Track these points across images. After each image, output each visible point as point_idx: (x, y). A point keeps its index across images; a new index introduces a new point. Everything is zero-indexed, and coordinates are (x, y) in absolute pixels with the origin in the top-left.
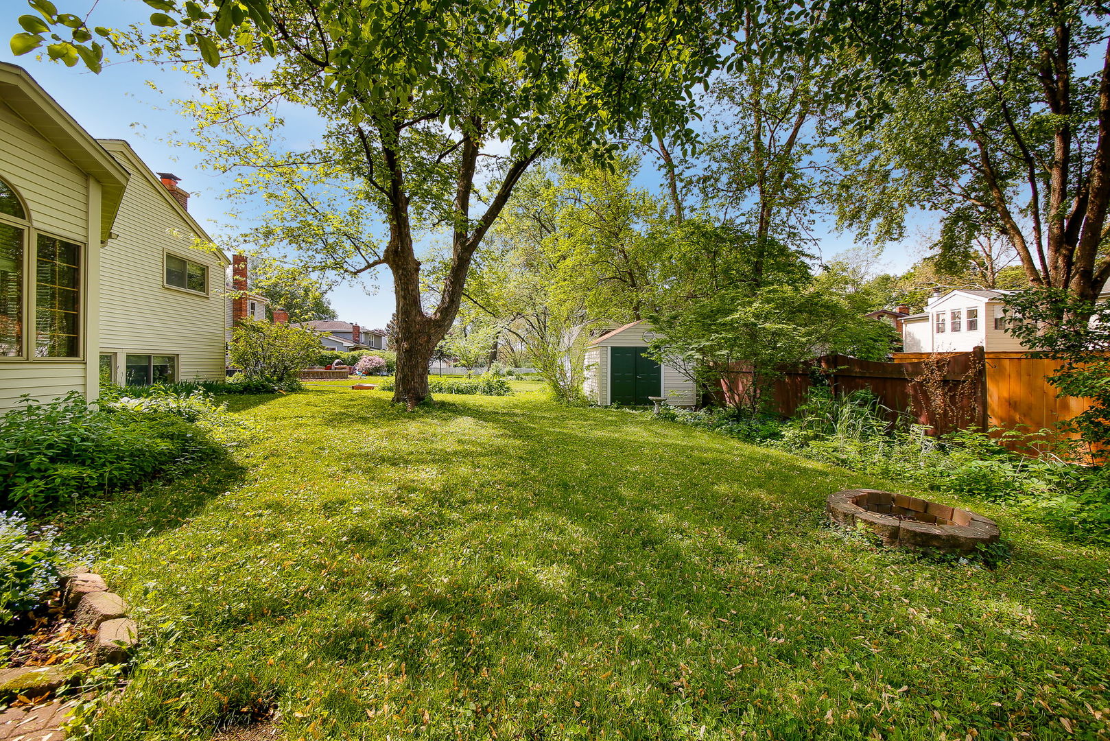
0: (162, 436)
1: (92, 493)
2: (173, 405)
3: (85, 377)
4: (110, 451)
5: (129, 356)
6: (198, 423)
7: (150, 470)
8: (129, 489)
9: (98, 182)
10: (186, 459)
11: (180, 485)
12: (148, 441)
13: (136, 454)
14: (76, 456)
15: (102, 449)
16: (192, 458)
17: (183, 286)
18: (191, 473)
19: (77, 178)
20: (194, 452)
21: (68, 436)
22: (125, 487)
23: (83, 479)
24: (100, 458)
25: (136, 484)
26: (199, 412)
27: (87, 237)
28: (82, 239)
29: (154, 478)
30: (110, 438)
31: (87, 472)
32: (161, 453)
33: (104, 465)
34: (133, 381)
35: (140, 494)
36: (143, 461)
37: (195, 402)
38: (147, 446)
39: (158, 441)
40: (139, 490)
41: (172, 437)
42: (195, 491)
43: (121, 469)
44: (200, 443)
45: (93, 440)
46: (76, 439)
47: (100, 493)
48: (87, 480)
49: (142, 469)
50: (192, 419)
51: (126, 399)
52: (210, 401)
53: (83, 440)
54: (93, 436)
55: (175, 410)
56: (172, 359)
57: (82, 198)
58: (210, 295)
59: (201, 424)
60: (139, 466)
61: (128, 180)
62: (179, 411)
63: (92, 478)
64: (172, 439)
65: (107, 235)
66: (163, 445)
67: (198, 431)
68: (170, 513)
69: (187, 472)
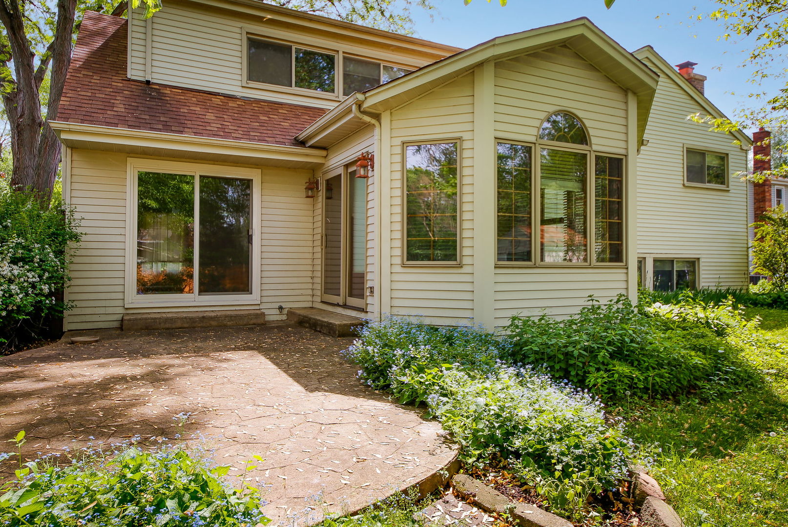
0: (694, 348)
1: (639, 394)
2: (701, 314)
3: (627, 281)
4: (652, 356)
5: (656, 261)
6: (729, 339)
7: (685, 383)
8: (668, 399)
9: (635, 93)
10: (720, 379)
11: (716, 407)
12: (683, 352)
13: (674, 364)
14: (627, 355)
15: (645, 352)
16: (726, 380)
17: (703, 182)
18: (725, 397)
19: (617, 96)
20: (727, 373)
21: (621, 335)
22: (665, 396)
23: (633, 379)
24: (645, 362)
25: (674, 395)
26: (728, 325)
27: (627, 149)
28: (623, 152)
29: (689, 393)
30: (651, 344)
31: (636, 373)
32: (695, 367)
33: (647, 369)
34: (659, 287)
35: (678, 407)
36: (680, 373)
37: (723, 314)
38: (683, 357)
39: (693, 353)
40: (678, 403)
41: (704, 350)
42: (733, 420)
43: (661, 376)
44: (733, 363)
45: (638, 343)
46: (627, 339)
47: (645, 397)
48: (636, 381)
49: (679, 381)
50: (721, 332)
51: (658, 304)
52: (740, 314)
53: (632, 341)
54: (639, 339)
55: (703, 321)
56: (693, 263)
57: (622, 113)
58: (731, 187)
59: (732, 340)
60: (675, 377)
61: (657, 82)
62: (707, 322)
63: (639, 380)
64: (705, 354)
65: (641, 142)
66: (697, 360)
67: (729, 349)
68: (710, 438)
69: (721, 394)
